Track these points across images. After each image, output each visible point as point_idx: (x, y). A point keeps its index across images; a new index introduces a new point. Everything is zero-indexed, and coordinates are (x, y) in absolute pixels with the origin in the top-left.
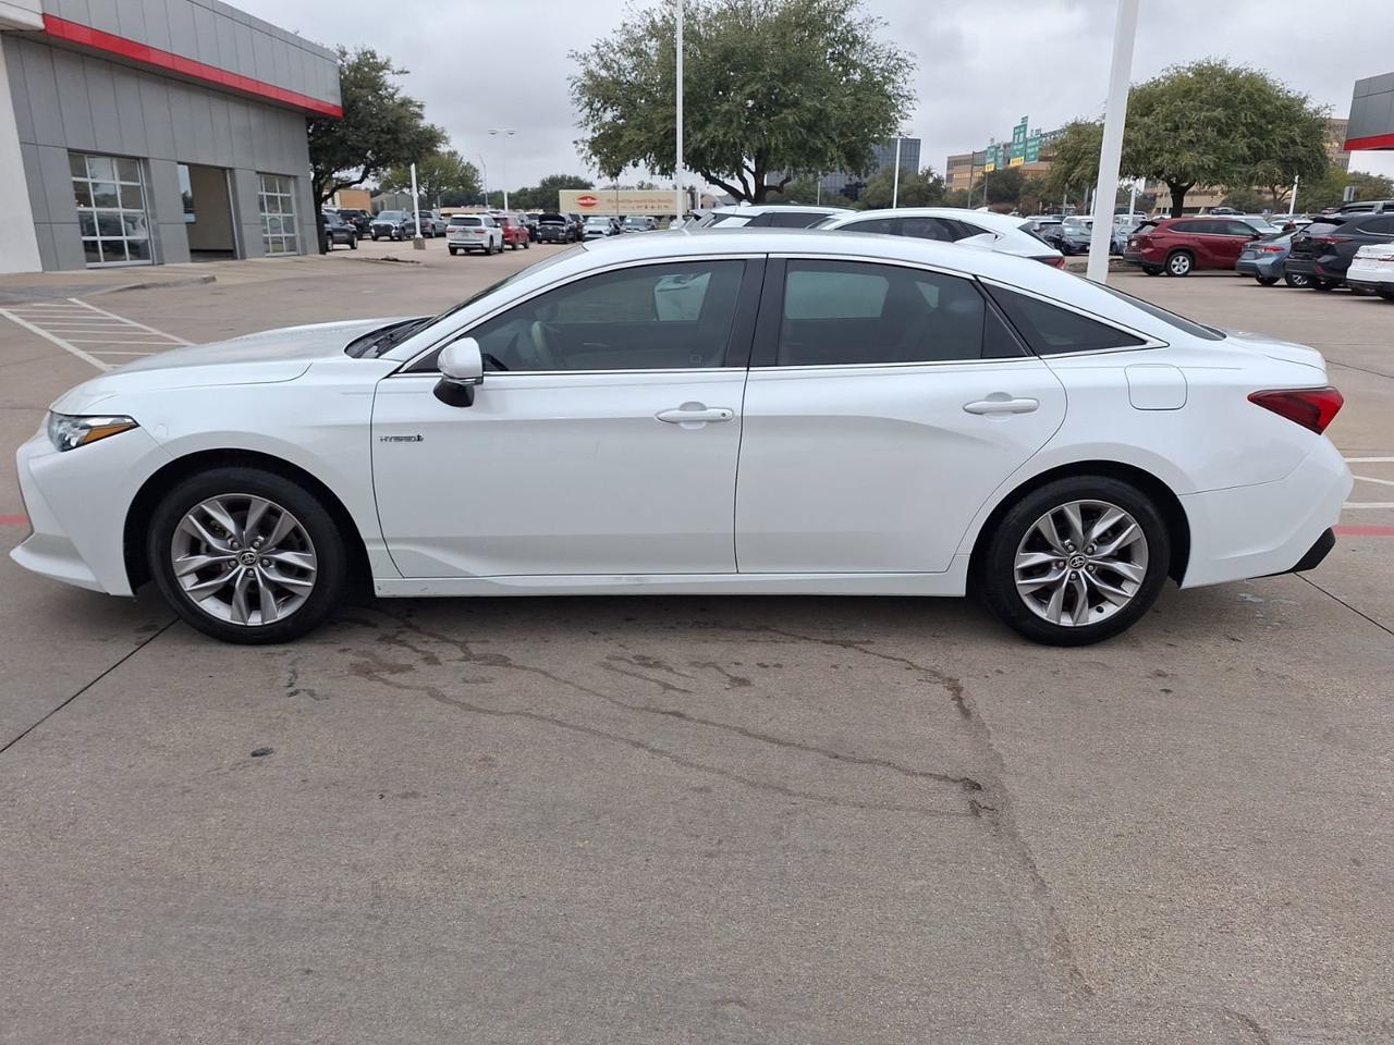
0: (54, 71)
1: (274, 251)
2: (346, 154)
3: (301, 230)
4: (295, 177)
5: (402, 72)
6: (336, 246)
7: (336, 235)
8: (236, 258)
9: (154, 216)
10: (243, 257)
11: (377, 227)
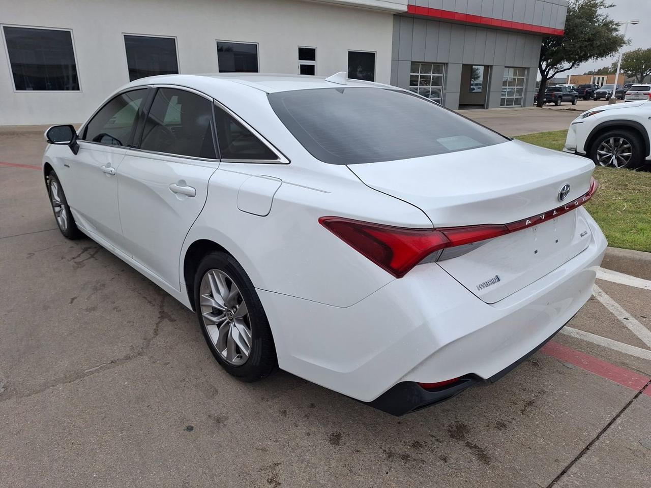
0: (400, 27)
1: (507, 105)
2: (562, 54)
3: (525, 94)
4: (529, 68)
5: (611, 6)
6: (562, 103)
7: (564, 98)
8: (484, 108)
9: (445, 89)
10: (487, 108)
11: (598, 93)
